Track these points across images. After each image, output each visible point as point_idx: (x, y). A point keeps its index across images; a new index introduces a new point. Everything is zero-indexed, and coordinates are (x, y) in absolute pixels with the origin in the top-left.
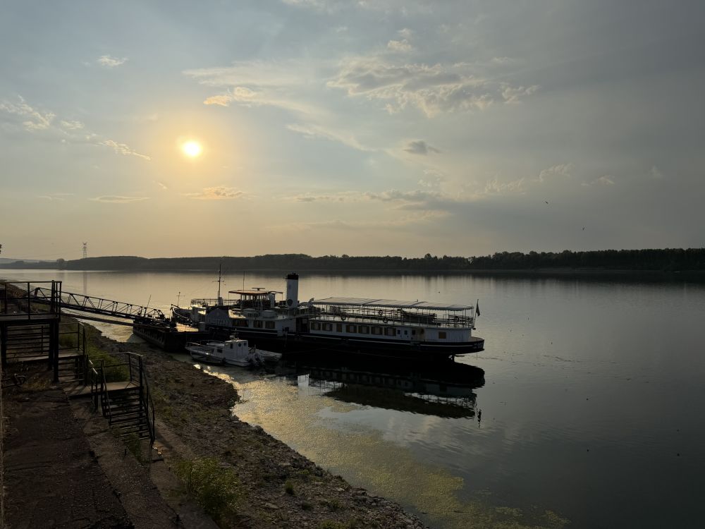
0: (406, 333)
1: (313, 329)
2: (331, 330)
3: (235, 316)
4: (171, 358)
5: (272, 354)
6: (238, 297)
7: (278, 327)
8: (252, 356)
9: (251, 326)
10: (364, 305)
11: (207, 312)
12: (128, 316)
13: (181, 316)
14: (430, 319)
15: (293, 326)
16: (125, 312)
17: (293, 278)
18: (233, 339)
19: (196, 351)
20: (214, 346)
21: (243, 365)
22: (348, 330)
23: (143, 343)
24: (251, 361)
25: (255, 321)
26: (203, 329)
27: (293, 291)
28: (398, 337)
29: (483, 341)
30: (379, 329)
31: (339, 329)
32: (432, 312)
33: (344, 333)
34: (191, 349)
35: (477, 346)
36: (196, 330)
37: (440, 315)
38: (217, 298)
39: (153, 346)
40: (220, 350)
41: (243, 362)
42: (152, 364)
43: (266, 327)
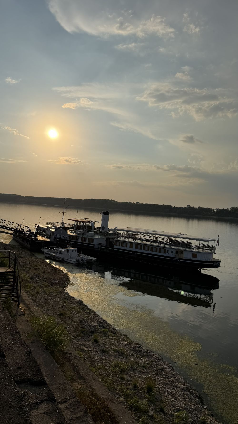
0: (172, 252)
1: (116, 245)
2: (126, 246)
3: (71, 234)
4: (33, 255)
5: (91, 258)
6: (73, 223)
7: (95, 243)
8: (79, 258)
9: (80, 240)
10: (147, 233)
11: (55, 230)
12: (10, 229)
13: (40, 231)
14: (187, 245)
15: (104, 242)
16: (9, 226)
17: (106, 214)
18: (69, 247)
19: (47, 252)
20: (58, 250)
21: (74, 263)
22: (136, 248)
23: (18, 245)
24: (78, 261)
25: (82, 238)
26: (52, 240)
27: (105, 221)
28: (166, 254)
29: (220, 261)
30: (155, 248)
31: (131, 247)
32: (189, 241)
33: (134, 249)
34: (45, 251)
35: (216, 264)
36: (48, 240)
37: (194, 243)
38: (61, 222)
39: (23, 247)
40: (61, 253)
41: (74, 261)
42: (22, 258)
43: (88, 242)
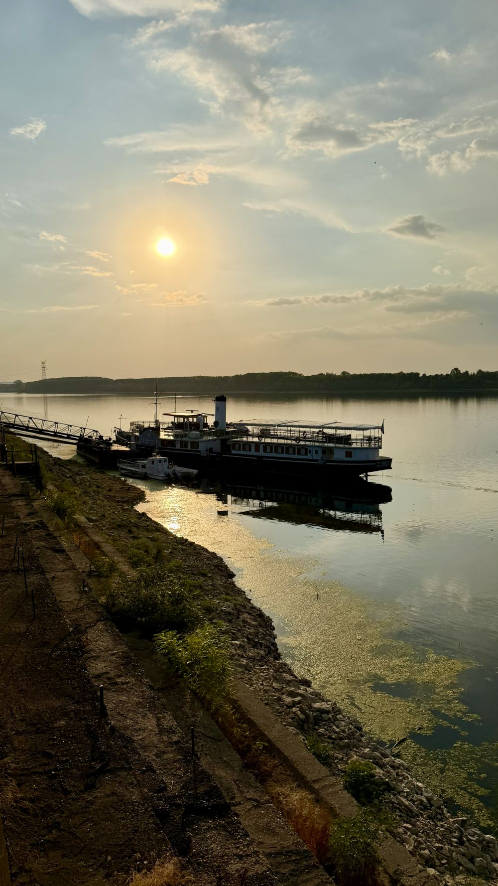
0: (316, 452)
1: (234, 449)
2: (250, 450)
3: (167, 437)
4: (104, 473)
5: (190, 470)
6: (171, 419)
7: (202, 447)
8: (170, 471)
9: (178, 446)
10: (279, 426)
11: (140, 434)
12: (69, 436)
13: (122, 437)
14: (347, 439)
15: (217, 447)
16: (65, 432)
17: (221, 400)
18: (155, 456)
19: (125, 467)
20: (139, 462)
21: (161, 478)
22: (265, 451)
23: (84, 462)
24: (168, 475)
25: (181, 442)
26: (134, 448)
27: (221, 412)
28: (309, 457)
29: (391, 460)
30: (292, 449)
31: (257, 450)
32: (348, 432)
33: (261, 453)
34: (121, 466)
35: (386, 464)
36: (128, 449)
37: (355, 434)
38: (154, 420)
39: (90, 463)
40: (144, 467)
41: (161, 476)
42: (82, 475)
43: (191, 448)
